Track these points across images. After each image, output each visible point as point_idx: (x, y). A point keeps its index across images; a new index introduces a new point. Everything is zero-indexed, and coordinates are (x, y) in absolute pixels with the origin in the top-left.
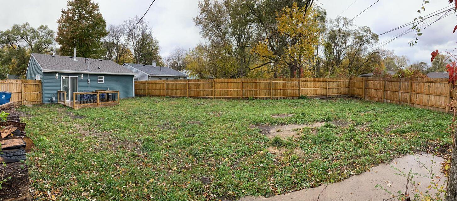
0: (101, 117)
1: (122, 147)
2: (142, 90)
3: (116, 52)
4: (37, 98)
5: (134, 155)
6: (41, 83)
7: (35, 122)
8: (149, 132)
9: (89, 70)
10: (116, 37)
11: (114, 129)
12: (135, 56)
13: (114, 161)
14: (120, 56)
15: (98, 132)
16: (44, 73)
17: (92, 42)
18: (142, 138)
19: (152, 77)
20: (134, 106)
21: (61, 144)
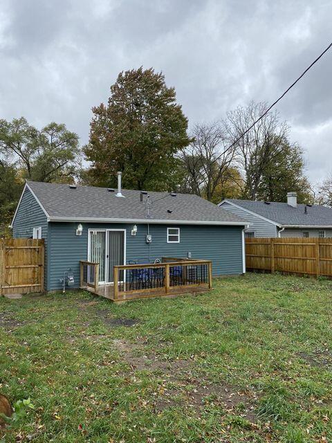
0: (172, 321)
1: (215, 399)
2: (263, 259)
3: (206, 176)
4: (33, 278)
5: (240, 424)
6: (44, 245)
7: (25, 338)
8: (278, 368)
9: (149, 217)
10: (207, 145)
11: (199, 353)
12: (249, 184)
13: (195, 435)
14: (215, 184)
15: (164, 360)
16: (52, 224)
17: (157, 159)
18: (261, 381)
19: (286, 229)
20: (244, 298)
21: (80, 394)
